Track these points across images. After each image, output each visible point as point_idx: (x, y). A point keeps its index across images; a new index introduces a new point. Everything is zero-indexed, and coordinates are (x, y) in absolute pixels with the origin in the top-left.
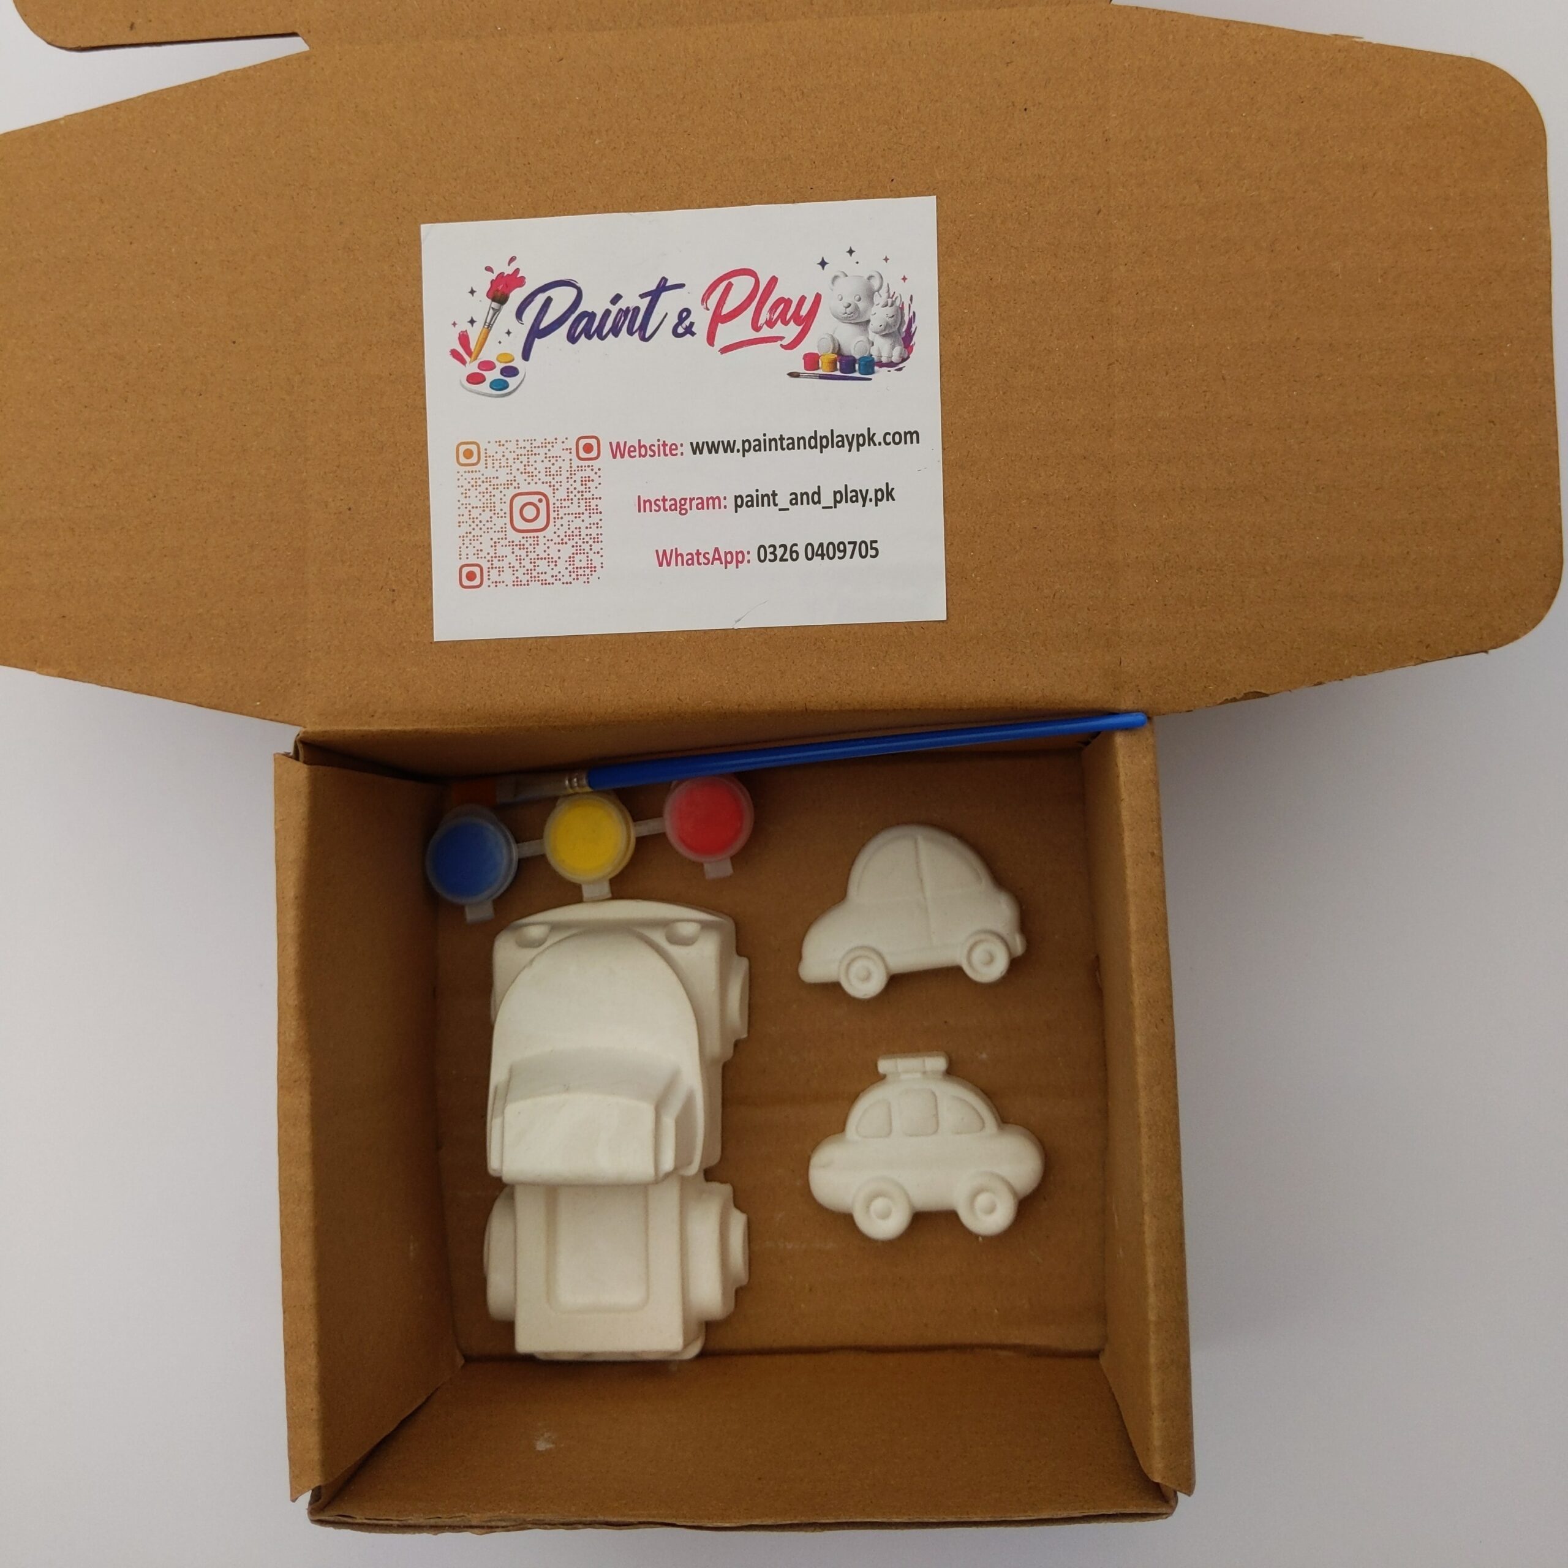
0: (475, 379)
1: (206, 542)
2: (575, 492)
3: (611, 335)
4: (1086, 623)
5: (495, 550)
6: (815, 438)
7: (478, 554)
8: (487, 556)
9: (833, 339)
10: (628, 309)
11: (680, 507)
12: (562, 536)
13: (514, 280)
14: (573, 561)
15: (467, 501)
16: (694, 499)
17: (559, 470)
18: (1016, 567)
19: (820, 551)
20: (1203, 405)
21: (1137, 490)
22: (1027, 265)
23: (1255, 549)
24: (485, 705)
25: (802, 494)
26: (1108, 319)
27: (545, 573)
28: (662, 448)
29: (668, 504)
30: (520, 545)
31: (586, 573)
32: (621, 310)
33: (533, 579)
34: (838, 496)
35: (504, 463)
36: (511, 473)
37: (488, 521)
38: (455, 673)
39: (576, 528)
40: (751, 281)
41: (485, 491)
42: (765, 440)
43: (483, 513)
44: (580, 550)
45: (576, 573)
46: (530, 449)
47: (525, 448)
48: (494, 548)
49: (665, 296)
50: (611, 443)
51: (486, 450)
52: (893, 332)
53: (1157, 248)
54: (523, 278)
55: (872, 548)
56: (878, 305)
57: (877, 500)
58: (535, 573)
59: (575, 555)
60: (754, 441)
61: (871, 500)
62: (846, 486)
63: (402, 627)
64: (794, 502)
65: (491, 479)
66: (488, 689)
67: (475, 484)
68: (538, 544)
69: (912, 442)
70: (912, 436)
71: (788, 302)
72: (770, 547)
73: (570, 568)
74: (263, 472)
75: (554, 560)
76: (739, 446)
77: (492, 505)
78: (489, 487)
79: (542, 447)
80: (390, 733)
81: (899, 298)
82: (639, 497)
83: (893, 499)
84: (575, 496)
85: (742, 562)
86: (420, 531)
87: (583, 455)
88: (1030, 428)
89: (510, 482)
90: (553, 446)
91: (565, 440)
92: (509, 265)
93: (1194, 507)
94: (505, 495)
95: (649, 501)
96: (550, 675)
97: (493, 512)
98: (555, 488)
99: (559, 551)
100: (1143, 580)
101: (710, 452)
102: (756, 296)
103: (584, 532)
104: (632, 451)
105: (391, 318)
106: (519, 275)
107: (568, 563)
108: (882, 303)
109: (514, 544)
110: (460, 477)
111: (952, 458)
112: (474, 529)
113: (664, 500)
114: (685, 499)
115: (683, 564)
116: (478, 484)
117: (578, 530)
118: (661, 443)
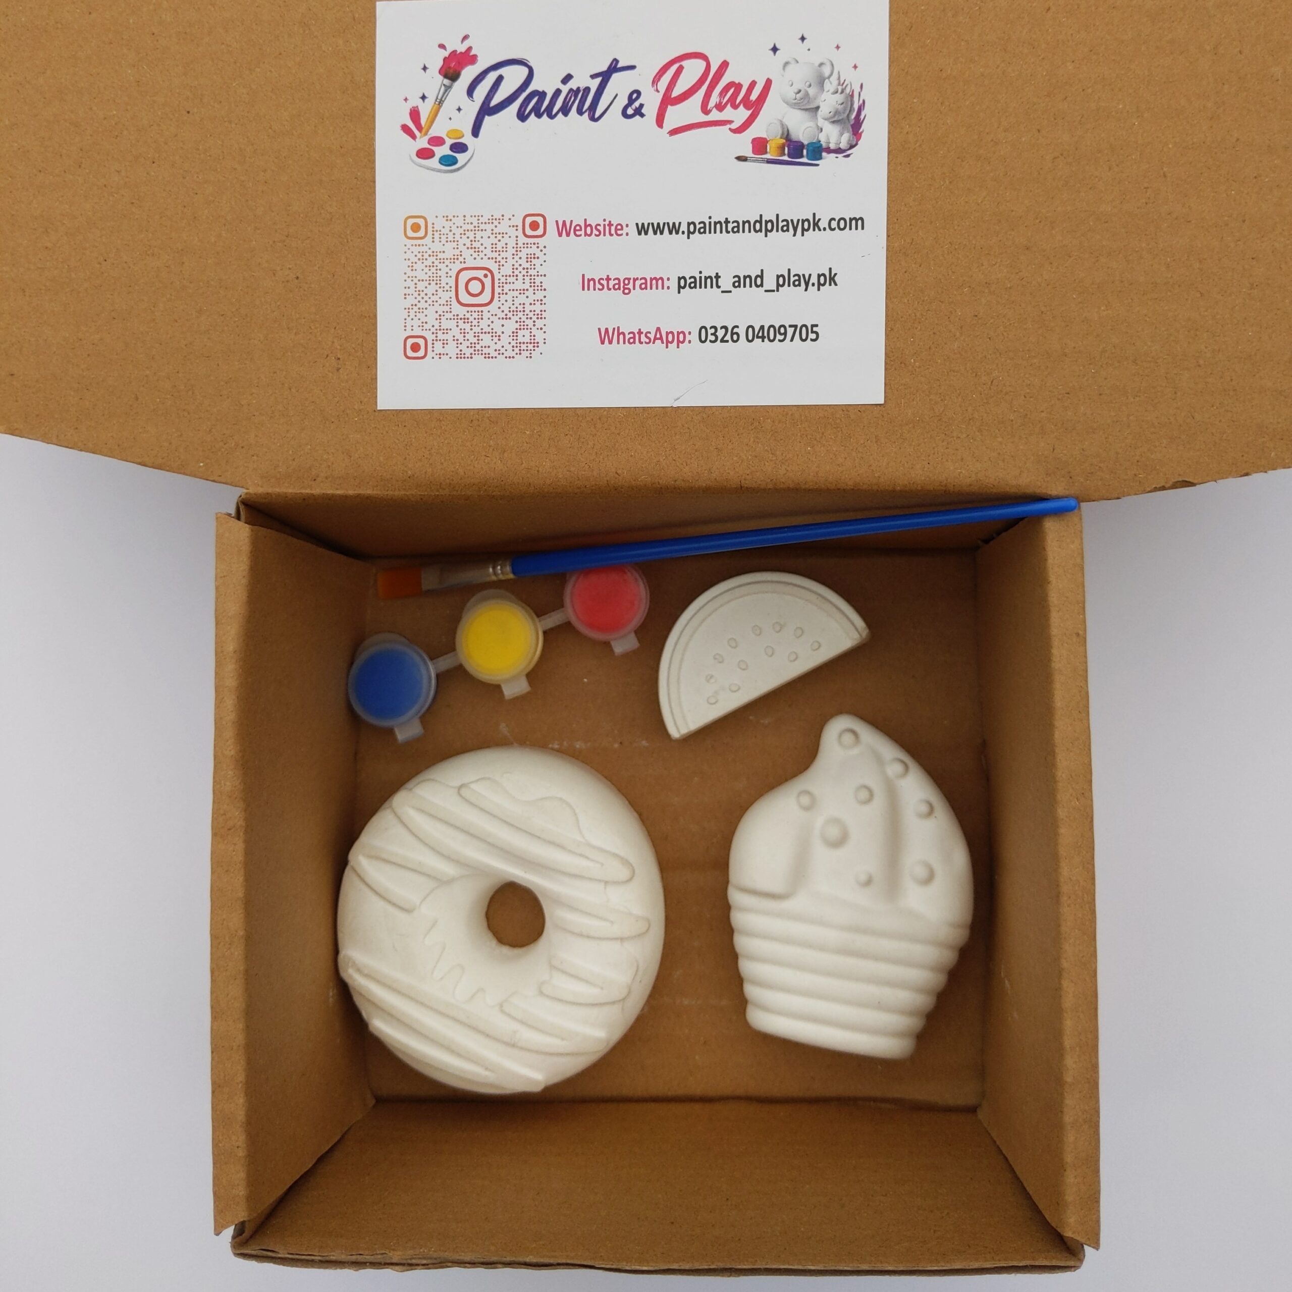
0: (425, 154)
1: (154, 307)
2: (520, 269)
3: (560, 114)
4: (1022, 410)
5: (440, 323)
6: (760, 222)
7: (423, 326)
8: (432, 328)
9: (782, 125)
10: (578, 89)
11: (624, 287)
12: (506, 312)
13: (467, 58)
14: (517, 336)
15: (414, 274)
16: (637, 279)
17: (505, 246)
18: (955, 353)
19: (761, 334)
20: (1144, 201)
21: (1077, 281)
22: (976, 59)
23: (1189, 342)
24: (426, 473)
25: (745, 277)
26: (1055, 114)
27: (489, 347)
28: (607, 228)
29: (612, 283)
30: (464, 319)
31: (529, 349)
32: (571, 90)
33: (476, 352)
34: (781, 280)
35: (451, 238)
36: (457, 248)
37: (433, 294)
38: (397, 441)
39: (520, 304)
40: (700, 65)
41: (432, 265)
42: (710, 223)
43: (428, 286)
44: (524, 325)
45: (519, 348)
46: (477, 225)
47: (472, 223)
48: (439, 321)
49: (615, 77)
50: (557, 222)
51: (433, 224)
52: (842, 119)
53: (1104, 46)
54: (475, 57)
55: (812, 332)
56: (828, 91)
57: (819, 284)
58: (478, 347)
59: (518, 331)
60: (700, 223)
61: (813, 285)
62: (789, 270)
63: (346, 394)
64: (737, 284)
65: (438, 254)
66: (429, 457)
67: (421, 258)
68: (482, 319)
69: (857, 228)
70: (857, 222)
71: (739, 86)
72: (711, 328)
73: (513, 343)
74: (213, 240)
75: (497, 335)
76: (684, 227)
77: (438, 278)
78: (435, 261)
79: (489, 223)
80: (331, 498)
81: (849, 86)
82: (583, 276)
83: (836, 284)
84: (520, 272)
85: (683, 342)
86: (366, 301)
87: (529, 232)
88: (975, 217)
89: (456, 257)
90: (499, 223)
91: (511, 217)
92: (462, 42)
93: (1132, 299)
94: (451, 270)
95: (593, 280)
96: (490, 446)
97: (439, 285)
98: (501, 264)
99: (503, 326)
100: (1080, 370)
101: (655, 233)
102: (706, 79)
103: (528, 308)
104: (578, 230)
105: (344, 92)
106: (473, 53)
107: (512, 338)
108: (832, 90)
109: (459, 317)
110: (407, 251)
111: (896, 245)
112: (419, 302)
113: (608, 279)
114: (629, 279)
115: (624, 343)
116: (424, 258)
117: (522, 306)
118: (607, 223)
